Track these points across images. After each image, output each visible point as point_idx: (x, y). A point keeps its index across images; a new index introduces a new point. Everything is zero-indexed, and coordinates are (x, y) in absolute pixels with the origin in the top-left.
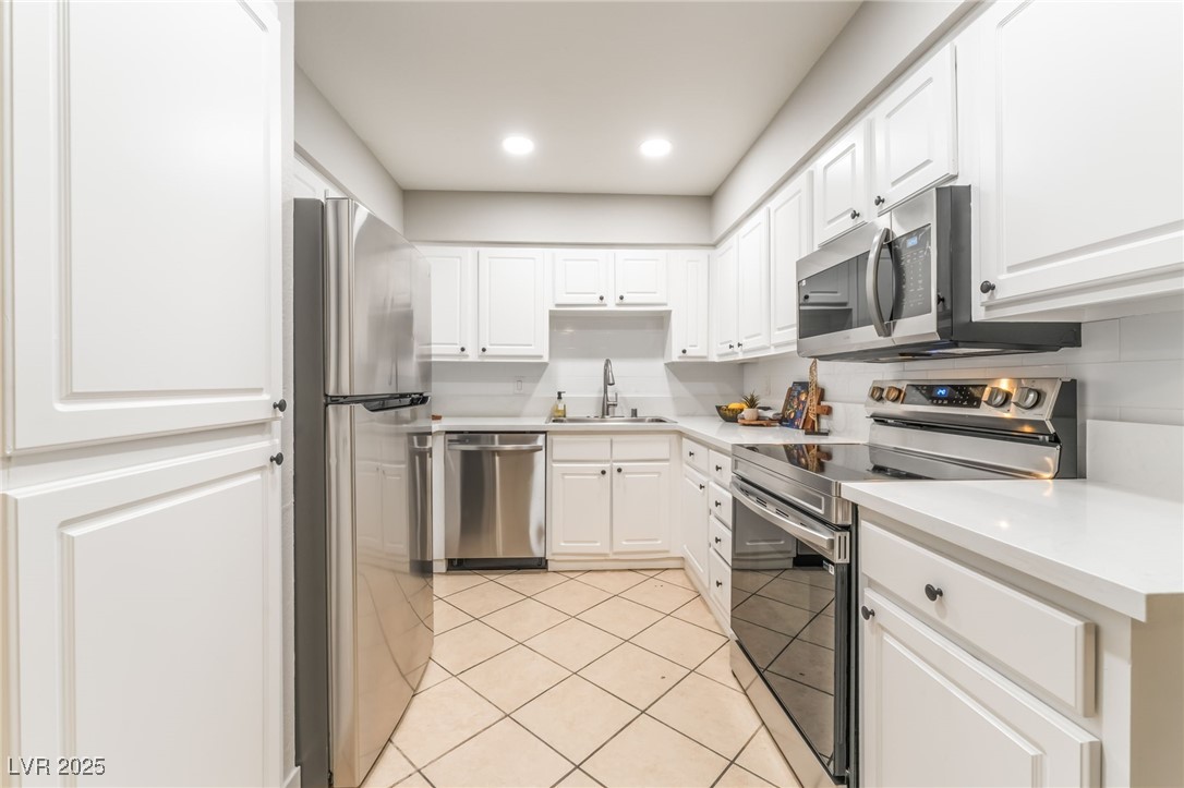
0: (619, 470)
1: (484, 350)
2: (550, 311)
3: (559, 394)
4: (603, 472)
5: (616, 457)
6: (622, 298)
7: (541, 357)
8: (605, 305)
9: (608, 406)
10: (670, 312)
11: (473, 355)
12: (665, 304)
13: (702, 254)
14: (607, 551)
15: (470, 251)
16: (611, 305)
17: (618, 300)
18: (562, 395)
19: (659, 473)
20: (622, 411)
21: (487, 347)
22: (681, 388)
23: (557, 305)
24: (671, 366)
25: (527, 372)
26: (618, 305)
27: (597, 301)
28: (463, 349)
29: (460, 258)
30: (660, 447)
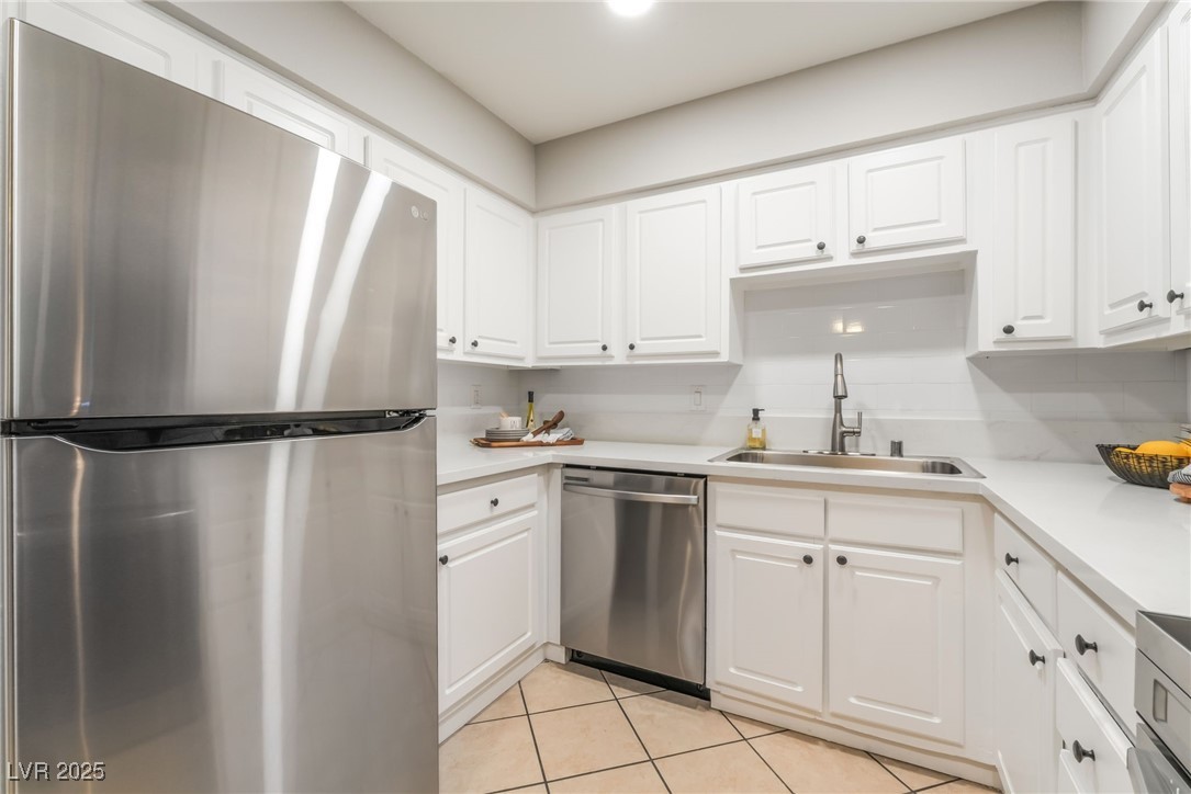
0: (842, 561)
1: (632, 347)
2: (733, 281)
3: (756, 412)
4: (808, 560)
5: (833, 533)
6: (861, 241)
7: (716, 354)
8: (830, 258)
9: (843, 435)
10: (974, 254)
11: (619, 356)
12: (962, 241)
13: (1060, 123)
14: (818, 707)
15: (614, 209)
16: (842, 256)
17: (855, 246)
18: (761, 414)
19: (936, 579)
20: (871, 444)
21: (637, 343)
22: (1009, 405)
23: (743, 269)
24: (981, 362)
25: (708, 378)
26: (855, 255)
27: (813, 252)
28: (604, 348)
29: (602, 220)
30: (942, 525)
